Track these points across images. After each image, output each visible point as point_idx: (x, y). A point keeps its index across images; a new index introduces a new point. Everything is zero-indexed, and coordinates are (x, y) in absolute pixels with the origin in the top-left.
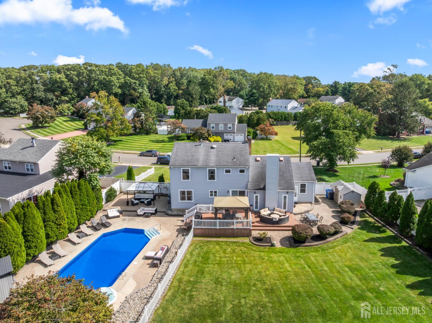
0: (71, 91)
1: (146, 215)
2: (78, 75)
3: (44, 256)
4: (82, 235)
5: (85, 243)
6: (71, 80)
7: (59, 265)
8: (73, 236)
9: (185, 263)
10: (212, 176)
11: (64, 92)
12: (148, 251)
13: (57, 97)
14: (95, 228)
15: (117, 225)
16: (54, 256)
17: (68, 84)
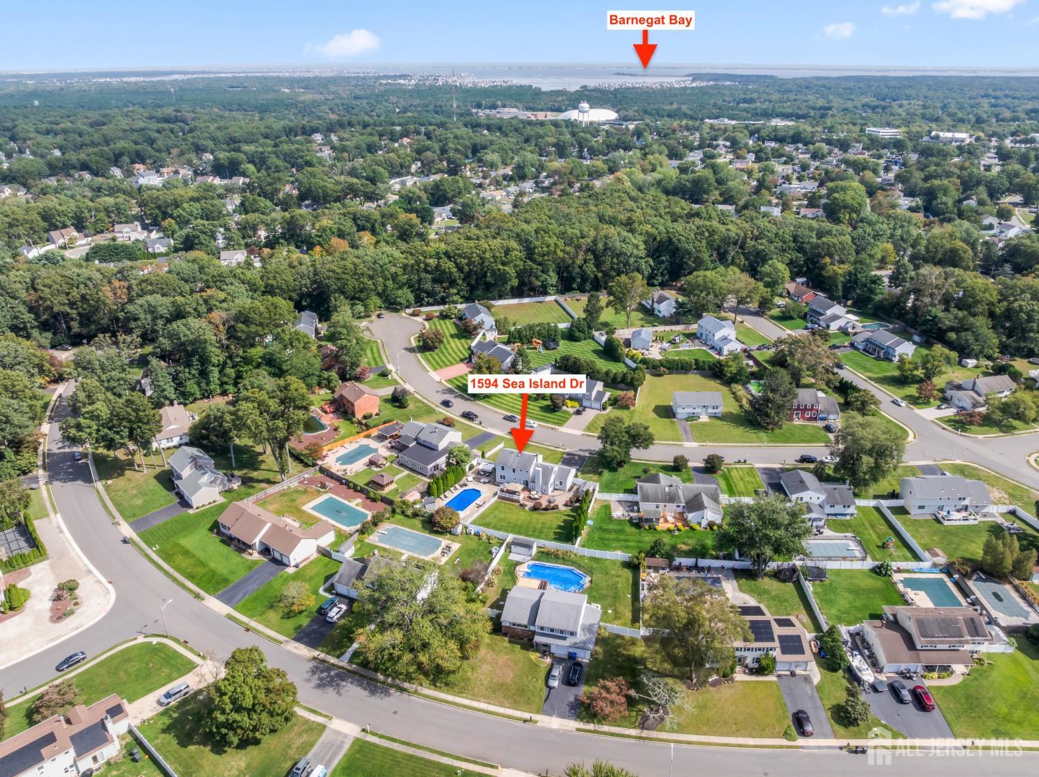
0: (460, 282)
1: (484, 483)
2: (468, 265)
3: (442, 496)
4: (456, 489)
5: (457, 493)
6: (460, 269)
7: (447, 501)
8: (452, 489)
9: (488, 508)
10: (514, 471)
11: (453, 283)
12: (478, 501)
13: (445, 289)
14: (461, 486)
15: (471, 486)
16: (446, 497)
17: (457, 275)
